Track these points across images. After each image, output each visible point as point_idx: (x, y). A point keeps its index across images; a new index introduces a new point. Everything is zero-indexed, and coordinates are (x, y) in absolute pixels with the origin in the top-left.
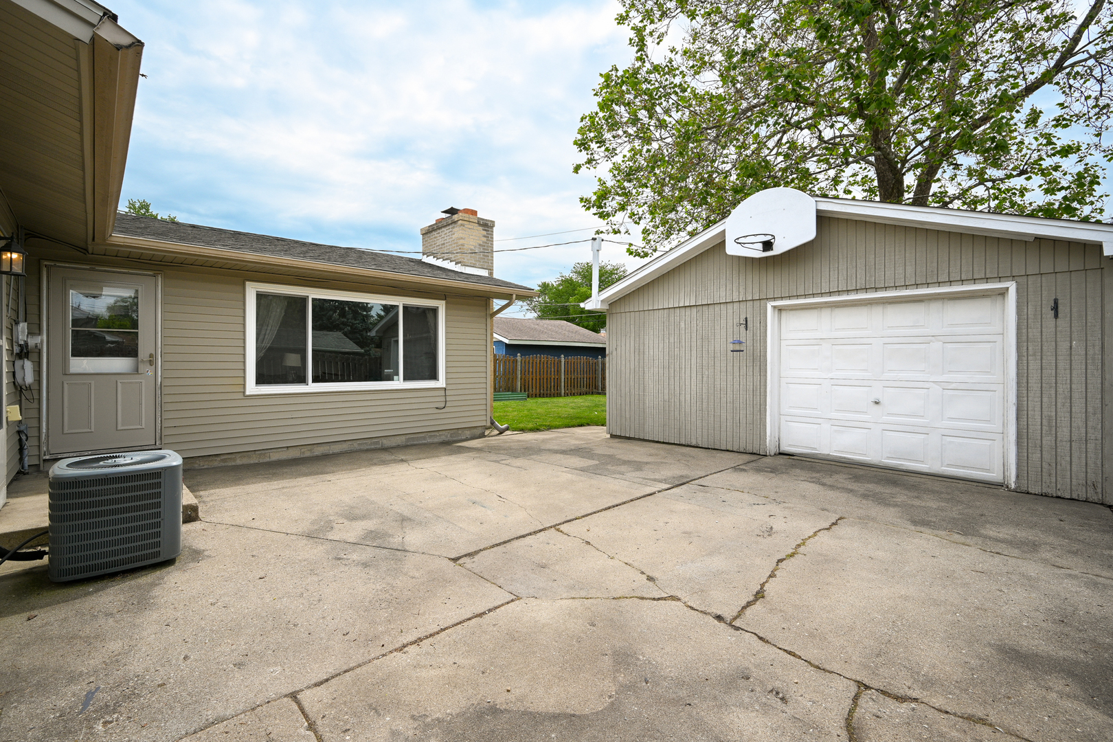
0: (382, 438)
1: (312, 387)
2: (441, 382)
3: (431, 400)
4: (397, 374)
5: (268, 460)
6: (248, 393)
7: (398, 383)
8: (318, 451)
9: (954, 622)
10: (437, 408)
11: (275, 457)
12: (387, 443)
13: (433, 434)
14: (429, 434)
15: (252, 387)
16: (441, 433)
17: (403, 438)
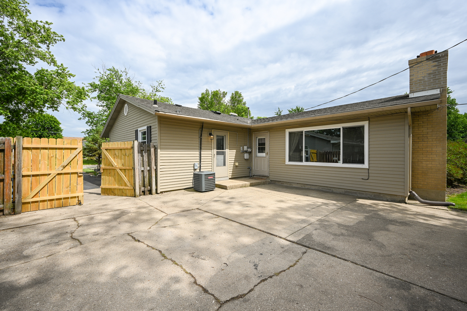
0: (332, 188)
1: (304, 163)
2: (366, 165)
3: (360, 174)
4: (339, 160)
5: (292, 186)
6: (286, 164)
7: (340, 164)
8: (307, 187)
9: (72, 277)
10: (363, 179)
11: (294, 185)
12: (334, 190)
13: (361, 192)
14: (359, 192)
15: (287, 162)
16: (367, 193)
17: (343, 190)
